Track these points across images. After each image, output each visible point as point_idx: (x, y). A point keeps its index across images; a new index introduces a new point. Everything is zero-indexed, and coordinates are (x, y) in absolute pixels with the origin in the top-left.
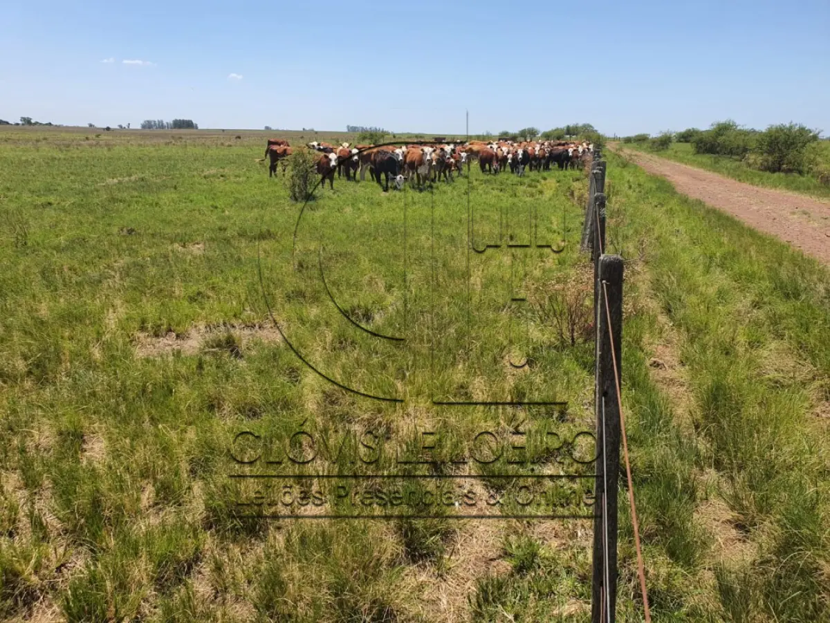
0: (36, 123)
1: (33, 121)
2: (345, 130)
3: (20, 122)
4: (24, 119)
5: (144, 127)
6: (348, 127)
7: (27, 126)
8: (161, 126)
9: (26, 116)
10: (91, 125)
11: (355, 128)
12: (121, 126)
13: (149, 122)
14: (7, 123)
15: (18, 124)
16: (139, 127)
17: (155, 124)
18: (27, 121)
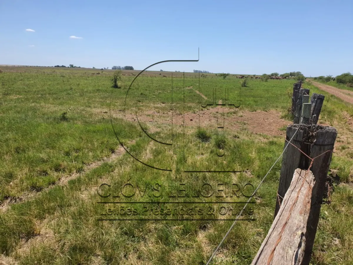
0: (75, 67)
1: (74, 66)
2: (193, 72)
3: (70, 66)
4: (71, 65)
5: (113, 68)
6: (194, 70)
7: (72, 68)
8: (119, 68)
9: (71, 64)
10: (94, 68)
11: (197, 71)
12: (105, 68)
13: (115, 67)
14: (65, 67)
15: (69, 67)
16: (111, 69)
17: (117, 68)
18: (72, 66)
